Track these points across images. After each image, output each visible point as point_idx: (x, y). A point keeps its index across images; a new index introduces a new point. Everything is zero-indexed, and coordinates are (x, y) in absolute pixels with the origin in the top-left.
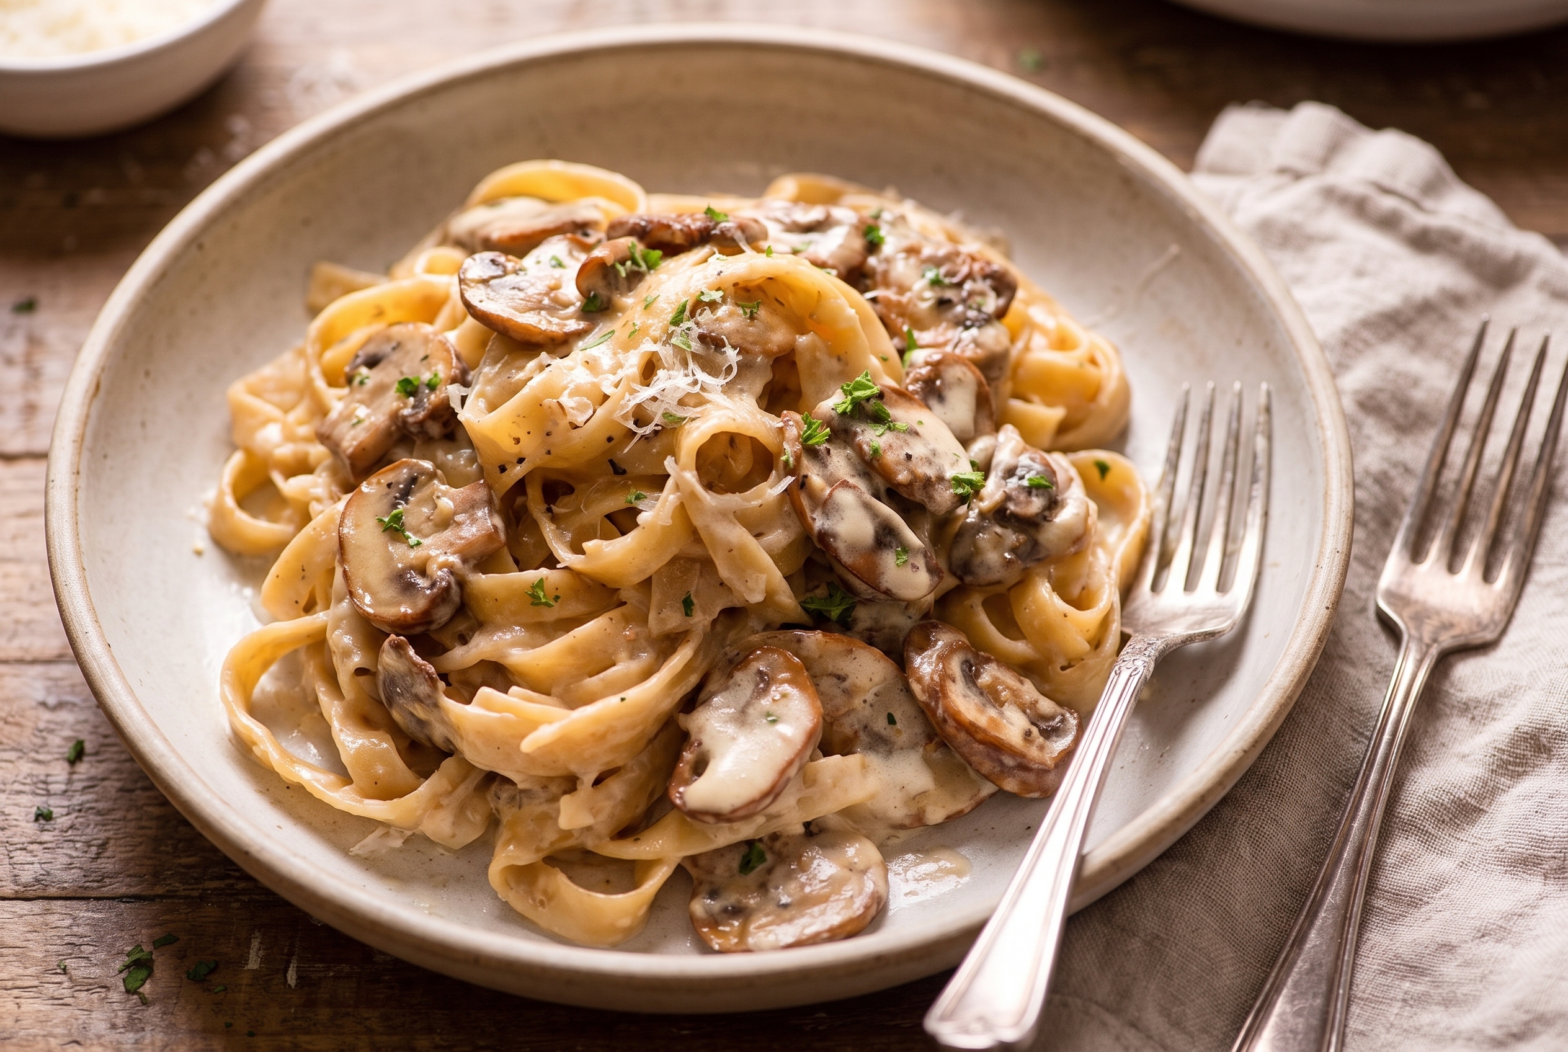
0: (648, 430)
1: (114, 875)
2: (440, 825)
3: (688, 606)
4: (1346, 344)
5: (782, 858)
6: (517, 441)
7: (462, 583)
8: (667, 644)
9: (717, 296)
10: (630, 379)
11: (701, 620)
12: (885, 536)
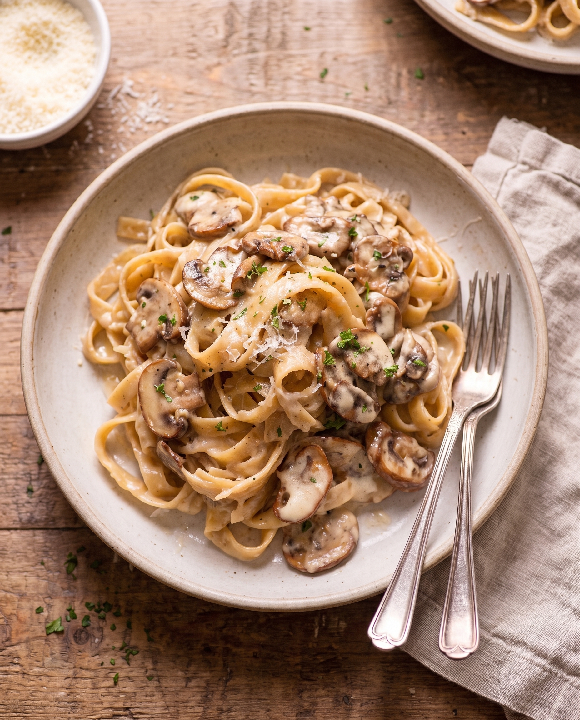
0: (263, 362)
1: (60, 518)
2: (185, 508)
3: (279, 432)
4: (548, 262)
5: (318, 525)
6: (210, 364)
7: (189, 420)
8: (272, 446)
9: (289, 301)
10: (255, 342)
11: (284, 438)
12: (358, 401)
